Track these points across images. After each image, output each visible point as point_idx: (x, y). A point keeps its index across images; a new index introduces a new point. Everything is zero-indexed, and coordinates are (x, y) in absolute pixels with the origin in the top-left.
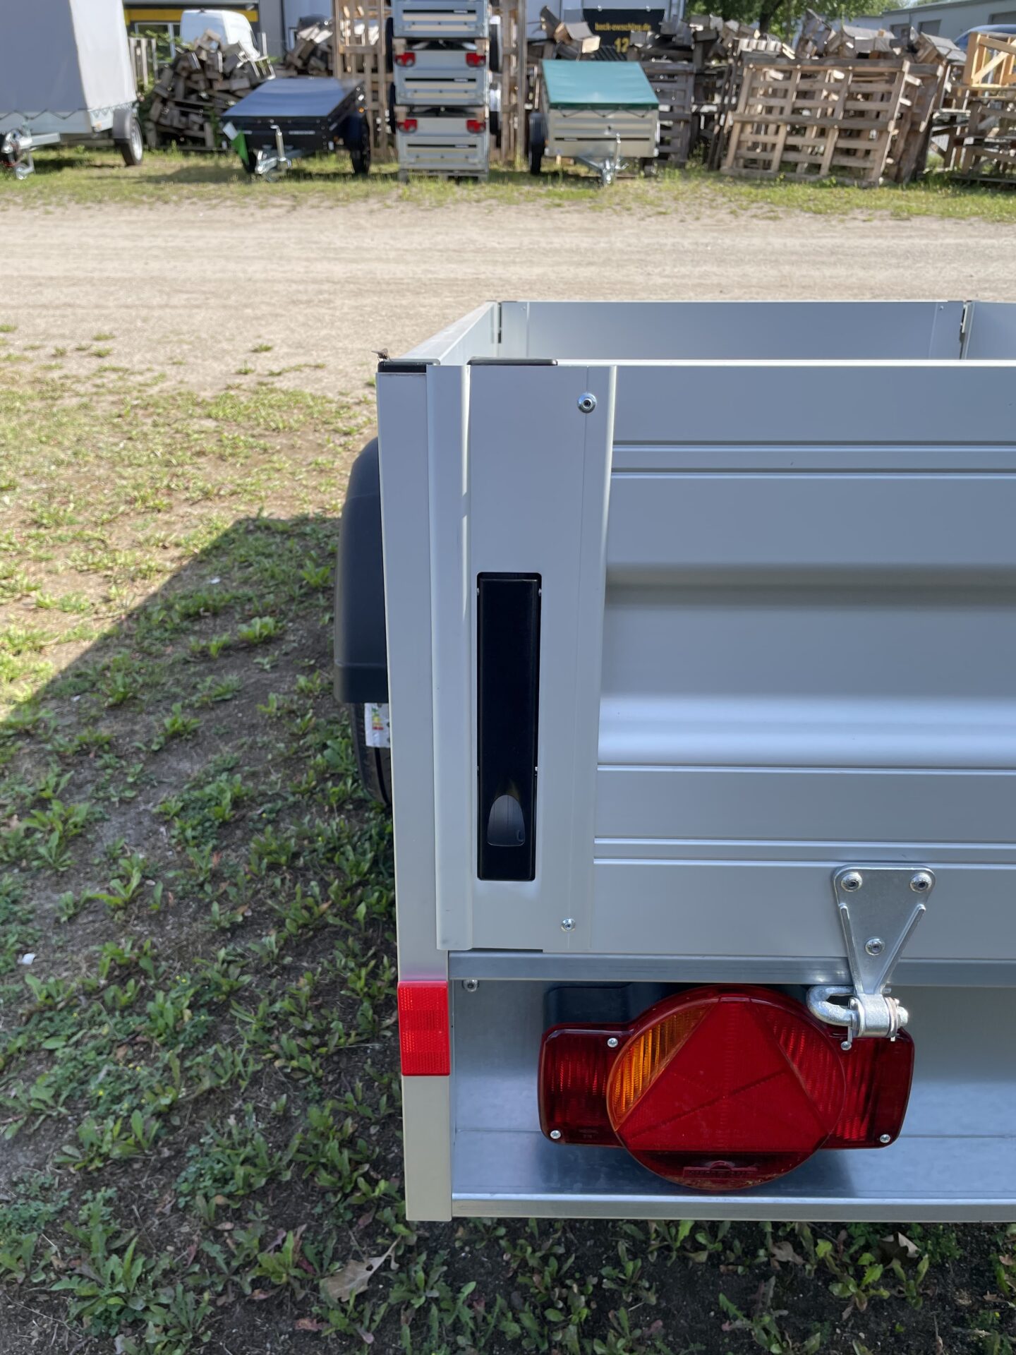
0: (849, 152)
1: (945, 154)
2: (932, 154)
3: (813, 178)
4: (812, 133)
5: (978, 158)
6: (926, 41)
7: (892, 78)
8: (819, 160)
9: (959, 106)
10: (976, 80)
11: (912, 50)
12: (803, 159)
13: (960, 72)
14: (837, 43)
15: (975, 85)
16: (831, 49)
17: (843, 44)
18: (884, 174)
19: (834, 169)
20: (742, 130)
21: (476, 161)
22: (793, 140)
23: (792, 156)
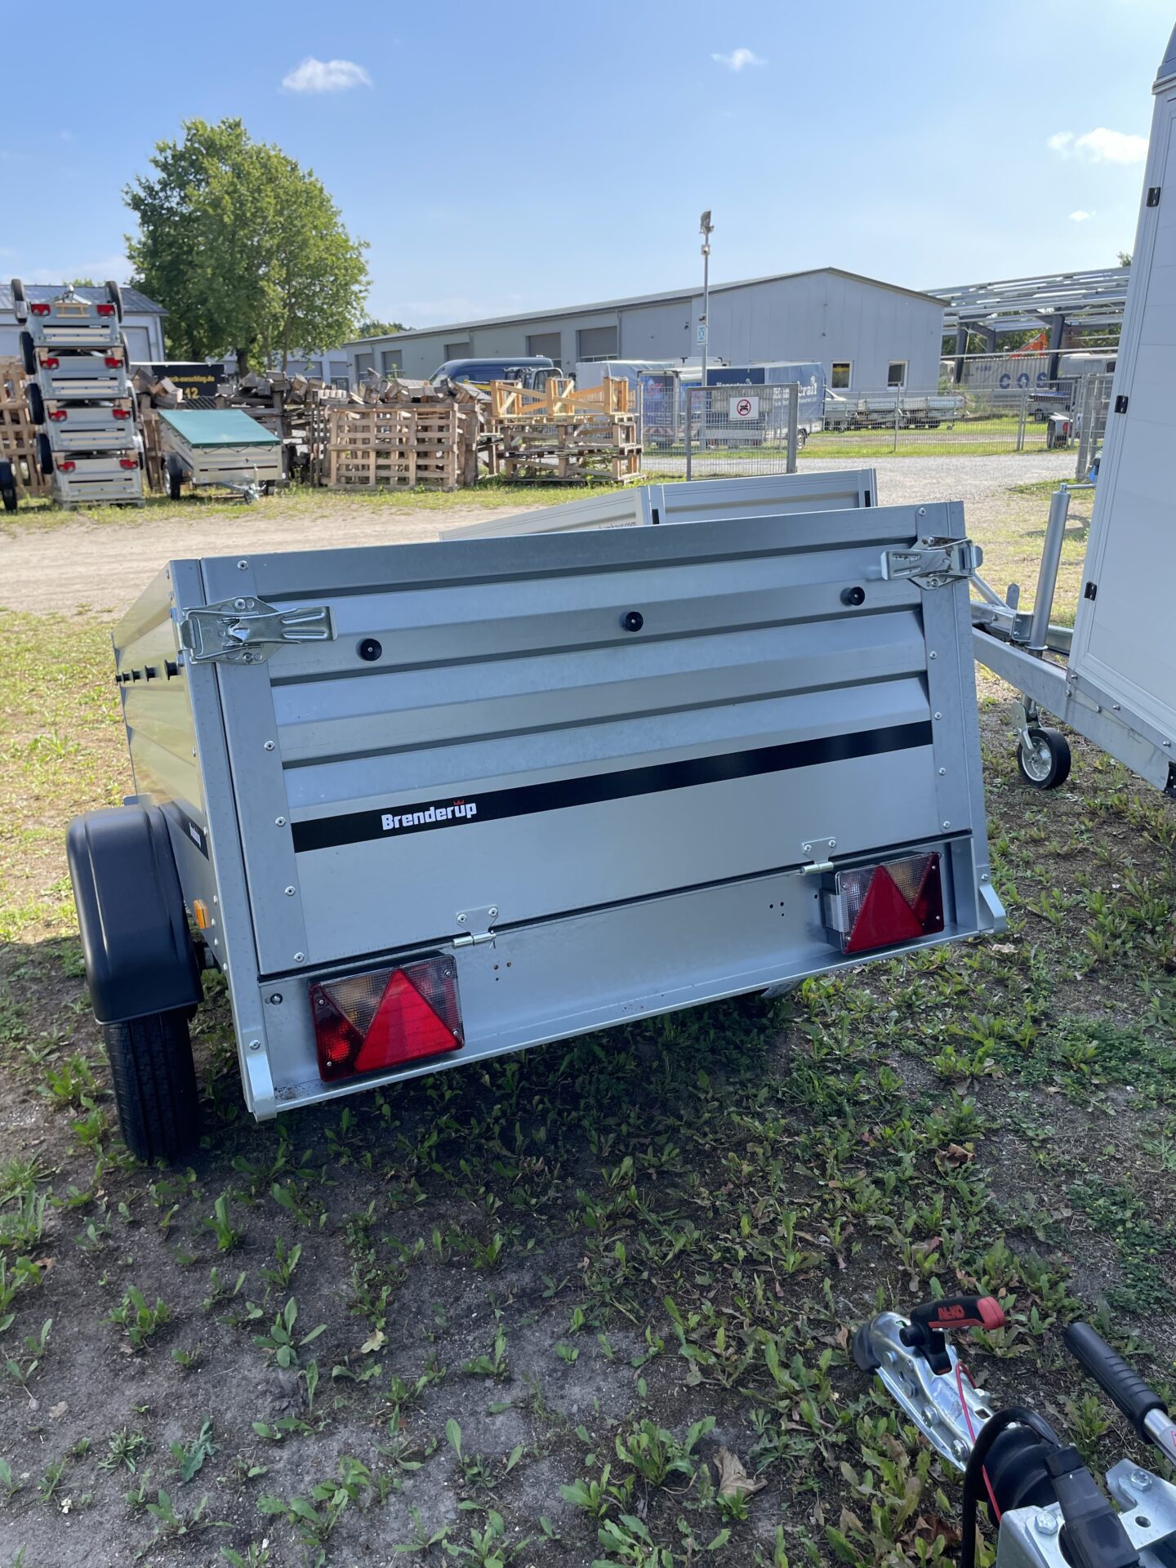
0: (426, 468)
1: (489, 465)
2: (481, 466)
3: (406, 487)
4: (395, 456)
5: (515, 466)
6: (461, 388)
7: (445, 416)
8: (406, 474)
9: (490, 431)
10: (502, 412)
11: (452, 394)
12: (394, 474)
13: (488, 408)
14: (395, 392)
15: (502, 416)
16: (392, 395)
17: (399, 392)
18: (458, 482)
19: (419, 480)
20: (338, 457)
21: (133, 490)
22: (382, 461)
23: (384, 473)
